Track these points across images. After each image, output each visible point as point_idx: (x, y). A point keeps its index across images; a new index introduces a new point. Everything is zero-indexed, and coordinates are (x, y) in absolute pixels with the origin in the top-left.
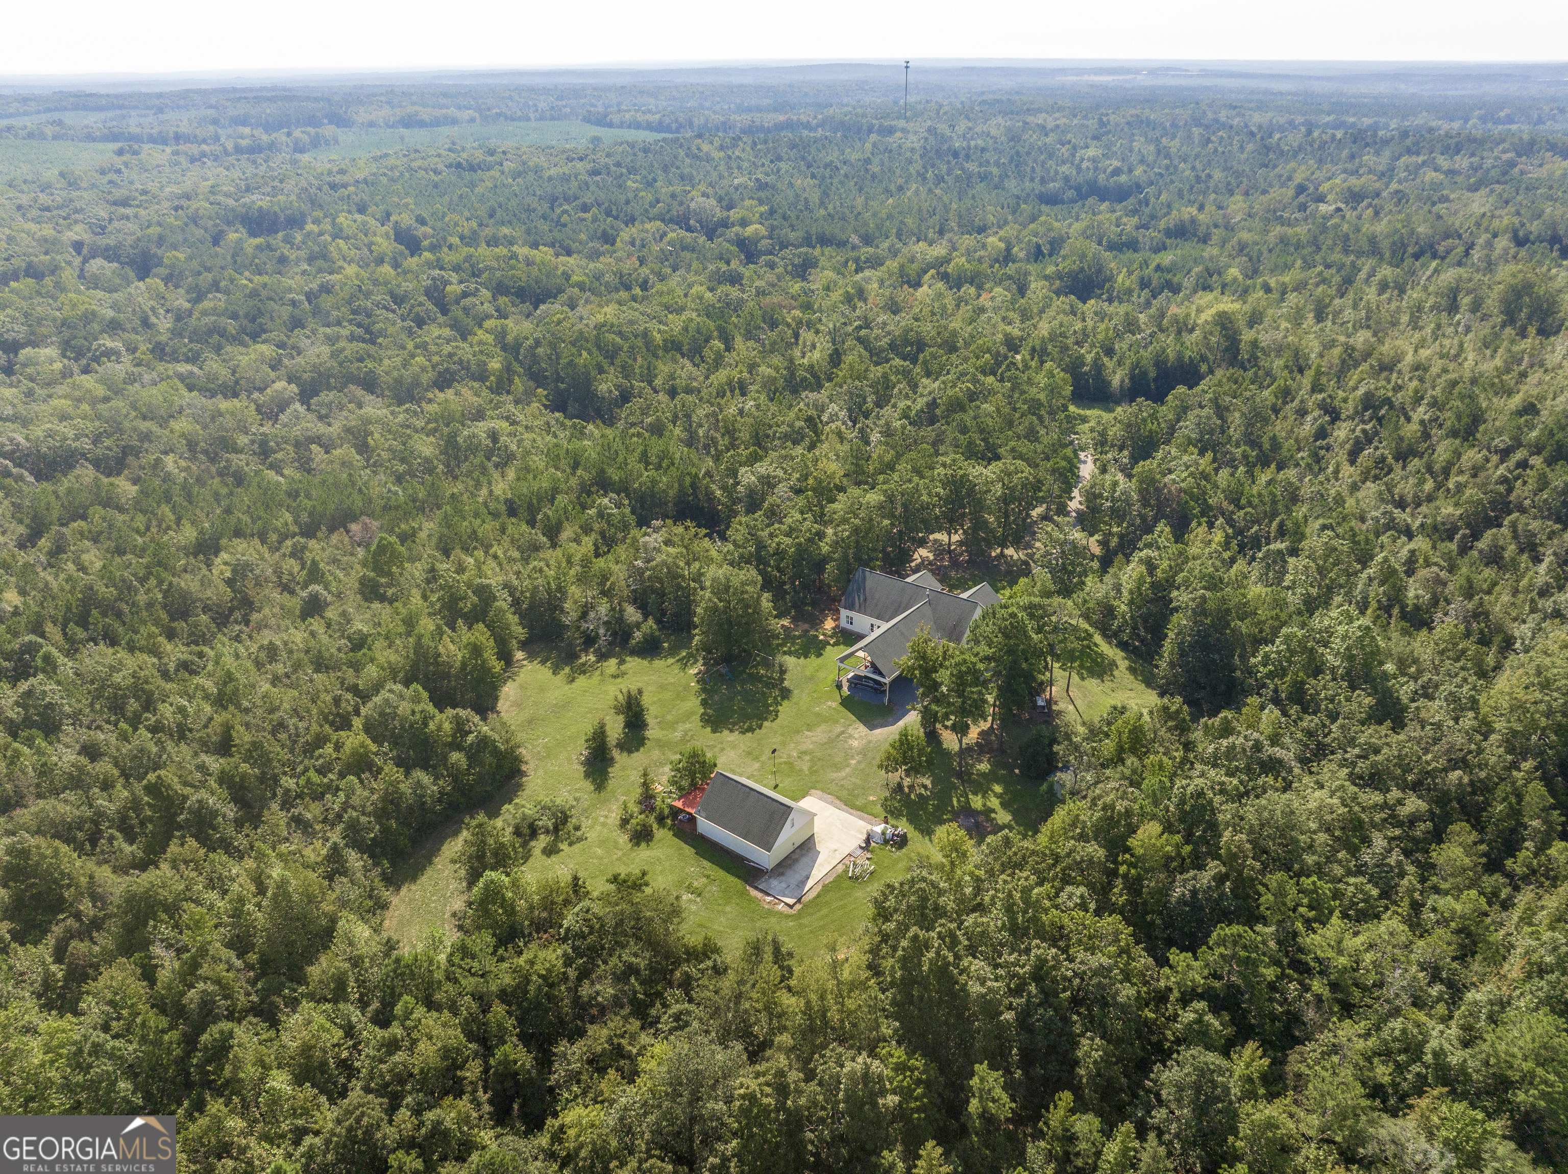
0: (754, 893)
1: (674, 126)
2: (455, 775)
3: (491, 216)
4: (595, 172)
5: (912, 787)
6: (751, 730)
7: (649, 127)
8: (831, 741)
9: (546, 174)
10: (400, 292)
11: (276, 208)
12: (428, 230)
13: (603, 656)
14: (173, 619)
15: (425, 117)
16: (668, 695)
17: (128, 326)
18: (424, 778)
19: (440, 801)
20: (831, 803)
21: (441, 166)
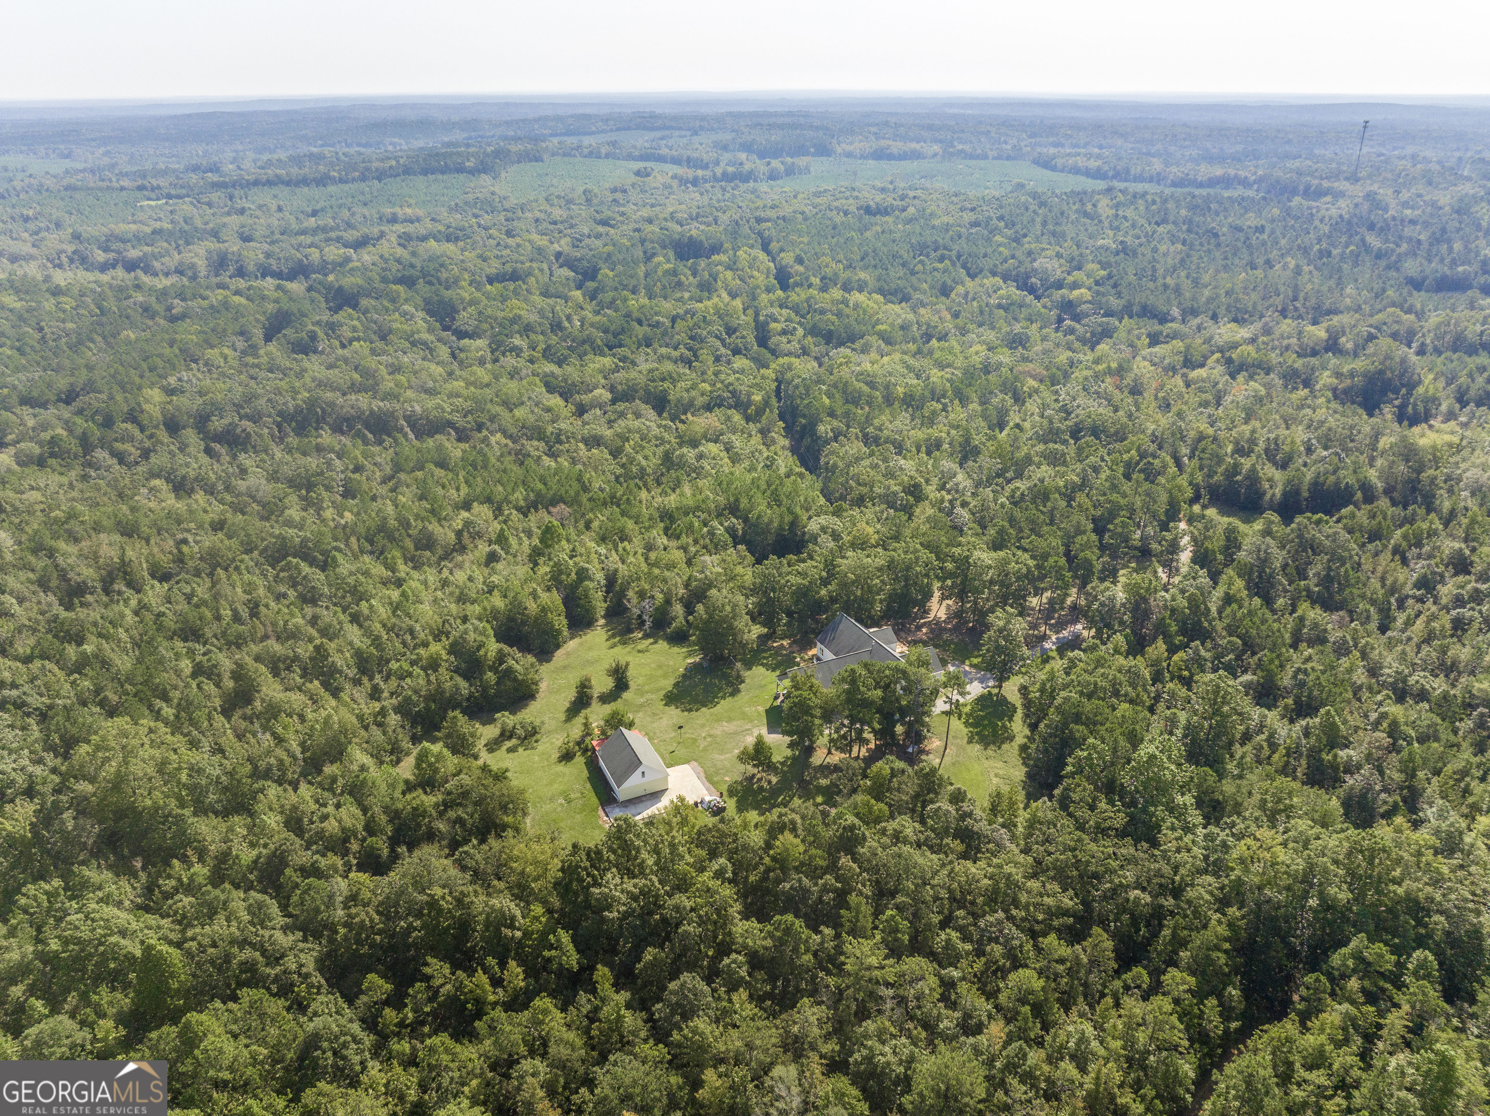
0: (601, 812)
1: (1111, 174)
2: (485, 688)
3: (863, 259)
4: (975, 224)
5: (760, 780)
6: (690, 710)
7: (1087, 173)
8: (736, 733)
9: (936, 222)
10: (734, 323)
11: (703, 238)
12: (801, 269)
13: (646, 636)
14: (417, 548)
15: (895, 151)
16: (660, 672)
17: (539, 330)
18: (463, 684)
19: (468, 699)
20: (698, 774)
21: (853, 209)
